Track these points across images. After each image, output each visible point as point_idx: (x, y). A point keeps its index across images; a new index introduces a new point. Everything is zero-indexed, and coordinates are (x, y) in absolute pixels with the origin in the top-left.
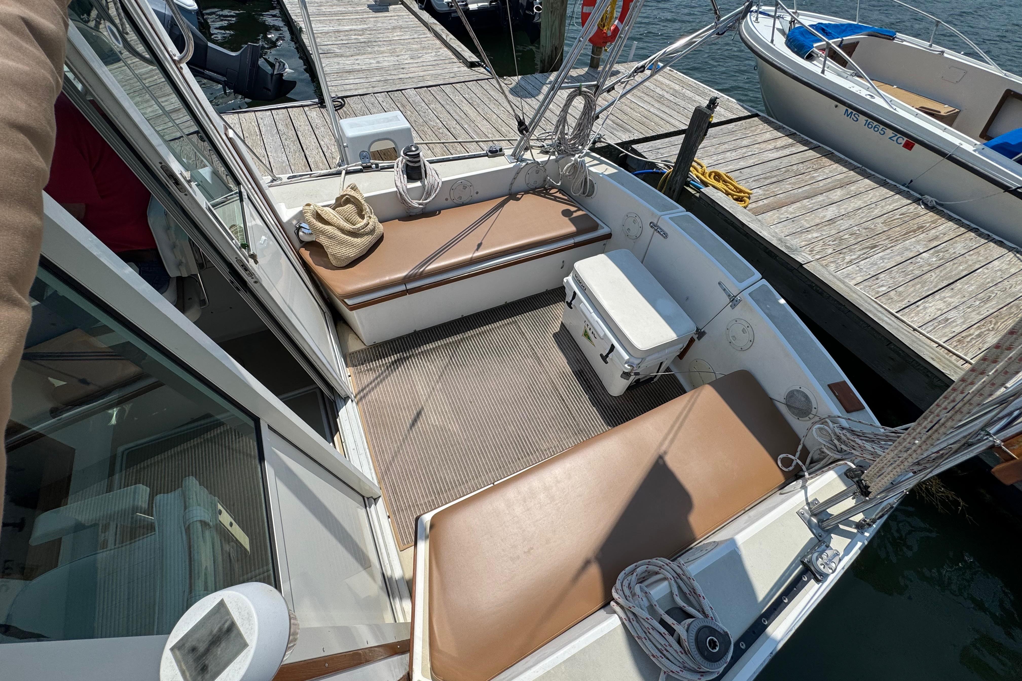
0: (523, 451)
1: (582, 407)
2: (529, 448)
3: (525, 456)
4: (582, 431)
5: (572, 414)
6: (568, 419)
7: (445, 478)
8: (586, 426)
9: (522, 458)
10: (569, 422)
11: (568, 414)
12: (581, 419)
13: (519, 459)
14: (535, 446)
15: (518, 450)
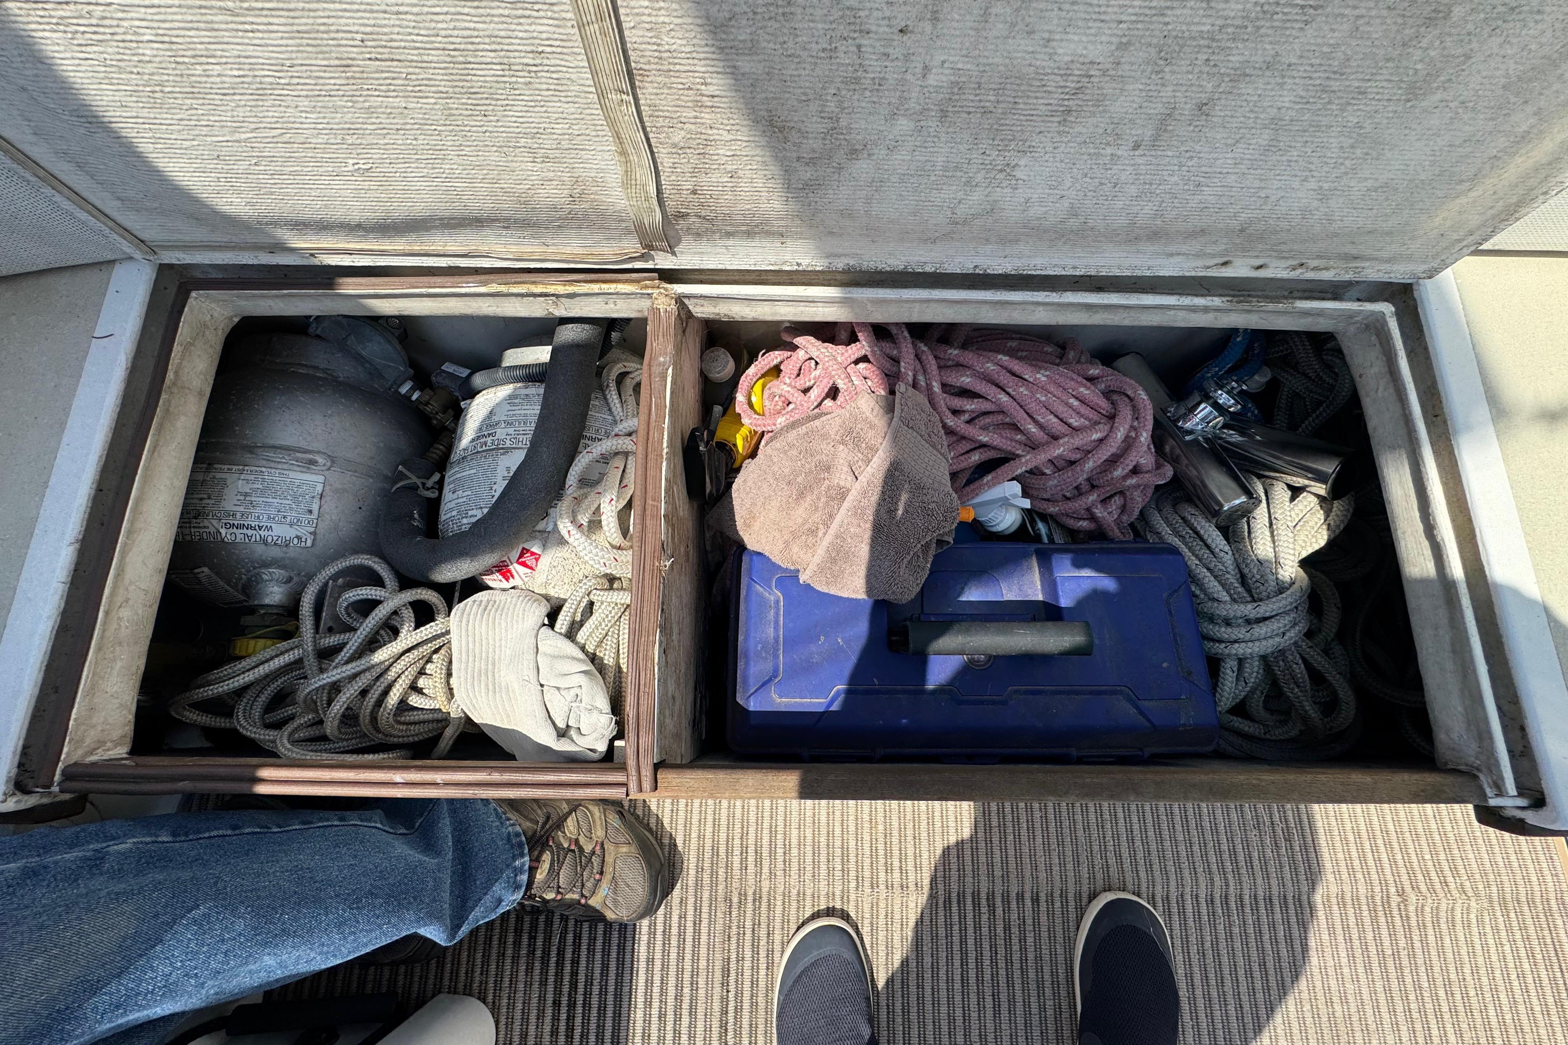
0: (1007, 928)
1: (662, 1016)
2: (977, 926)
3: (1006, 900)
4: (728, 899)
5: (724, 1000)
6: (754, 983)
7: (1352, 957)
8: (698, 910)
9: (1020, 897)
10: (755, 968)
11: (738, 1010)
12: (695, 959)
13: (1036, 900)
14: (949, 926)
15: (1023, 940)
